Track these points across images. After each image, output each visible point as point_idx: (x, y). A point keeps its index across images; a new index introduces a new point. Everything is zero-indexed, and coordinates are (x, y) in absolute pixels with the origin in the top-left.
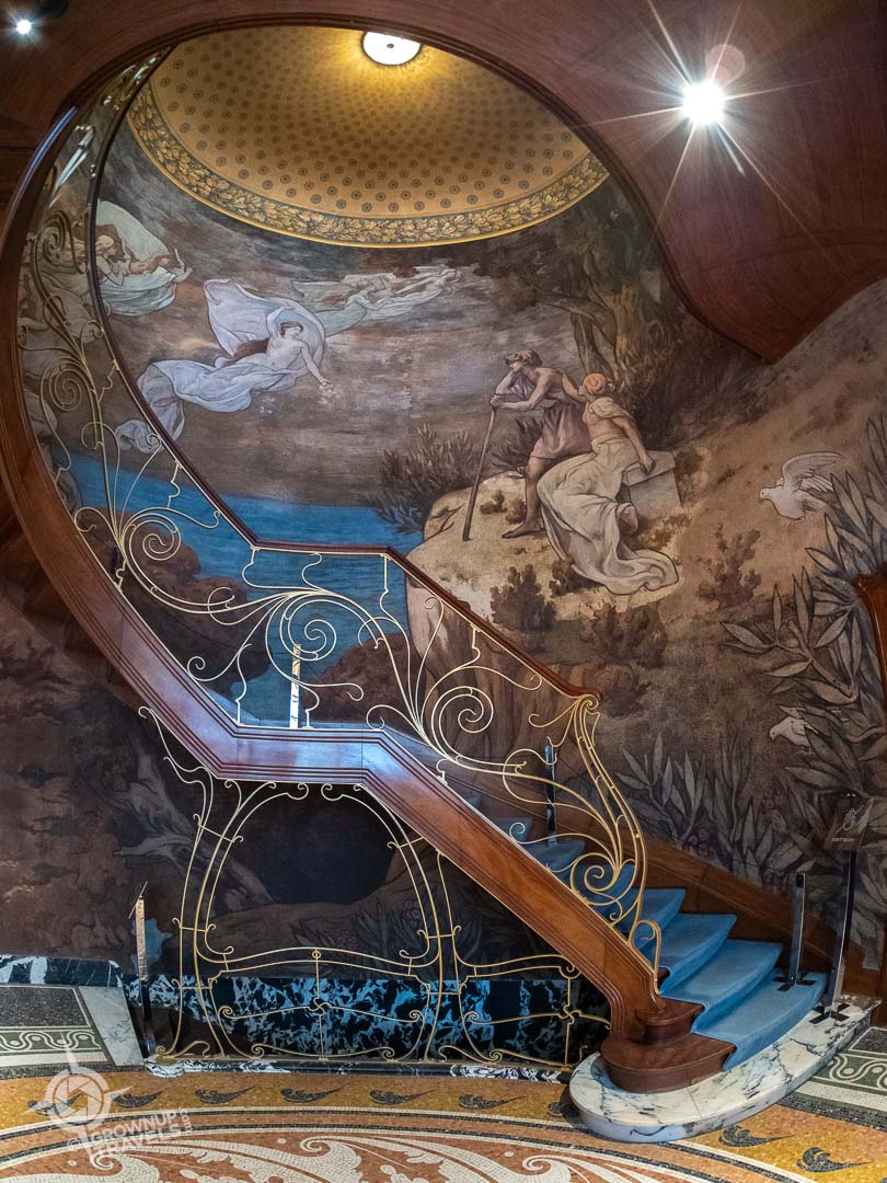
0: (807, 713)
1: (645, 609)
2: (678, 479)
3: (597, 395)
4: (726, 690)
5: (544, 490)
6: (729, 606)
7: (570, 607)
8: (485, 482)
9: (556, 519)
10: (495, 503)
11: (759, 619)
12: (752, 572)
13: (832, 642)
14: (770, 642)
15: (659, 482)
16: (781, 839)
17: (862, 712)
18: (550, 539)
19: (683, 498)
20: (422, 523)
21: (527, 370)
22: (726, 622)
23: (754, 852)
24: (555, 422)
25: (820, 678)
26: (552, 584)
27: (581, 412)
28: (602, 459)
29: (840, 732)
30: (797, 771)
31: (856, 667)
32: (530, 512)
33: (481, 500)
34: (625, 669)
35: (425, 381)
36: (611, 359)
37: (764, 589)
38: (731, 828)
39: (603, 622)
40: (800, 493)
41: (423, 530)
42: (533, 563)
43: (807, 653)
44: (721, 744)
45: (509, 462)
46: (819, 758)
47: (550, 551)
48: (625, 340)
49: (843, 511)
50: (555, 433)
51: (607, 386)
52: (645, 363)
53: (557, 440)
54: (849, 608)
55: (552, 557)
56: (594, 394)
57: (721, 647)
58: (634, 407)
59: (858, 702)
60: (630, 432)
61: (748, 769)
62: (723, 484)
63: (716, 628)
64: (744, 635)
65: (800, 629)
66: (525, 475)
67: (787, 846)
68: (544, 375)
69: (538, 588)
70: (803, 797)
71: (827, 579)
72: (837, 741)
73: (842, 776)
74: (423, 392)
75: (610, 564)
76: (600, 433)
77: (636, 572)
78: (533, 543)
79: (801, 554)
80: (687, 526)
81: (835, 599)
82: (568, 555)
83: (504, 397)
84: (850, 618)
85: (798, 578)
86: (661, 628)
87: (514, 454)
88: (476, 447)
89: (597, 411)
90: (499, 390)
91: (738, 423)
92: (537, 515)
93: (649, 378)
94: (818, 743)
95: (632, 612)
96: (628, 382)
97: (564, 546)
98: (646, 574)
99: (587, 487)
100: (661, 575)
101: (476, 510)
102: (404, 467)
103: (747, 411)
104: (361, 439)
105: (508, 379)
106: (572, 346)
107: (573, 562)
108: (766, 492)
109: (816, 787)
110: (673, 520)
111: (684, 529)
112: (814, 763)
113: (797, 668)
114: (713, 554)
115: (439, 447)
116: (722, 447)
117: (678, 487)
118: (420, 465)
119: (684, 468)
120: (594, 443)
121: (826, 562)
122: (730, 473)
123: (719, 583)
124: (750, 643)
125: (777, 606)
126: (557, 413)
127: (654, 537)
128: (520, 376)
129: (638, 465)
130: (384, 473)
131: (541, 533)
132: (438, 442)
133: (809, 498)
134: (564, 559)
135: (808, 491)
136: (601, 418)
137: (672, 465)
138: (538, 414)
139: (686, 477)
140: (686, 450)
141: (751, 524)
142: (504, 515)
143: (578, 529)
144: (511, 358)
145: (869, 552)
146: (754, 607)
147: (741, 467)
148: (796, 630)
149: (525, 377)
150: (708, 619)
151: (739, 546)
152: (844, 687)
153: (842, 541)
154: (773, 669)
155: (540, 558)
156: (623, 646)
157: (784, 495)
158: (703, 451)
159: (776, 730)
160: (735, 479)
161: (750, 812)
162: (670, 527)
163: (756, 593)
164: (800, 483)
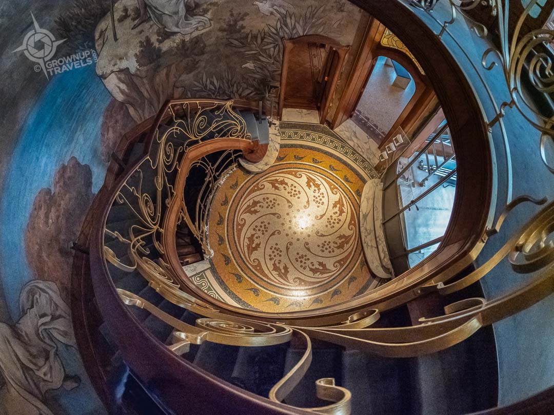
0: (255, 63)
1: (197, 37)
4: (227, 57)
6: (231, 34)
7: (166, 45)
8: (115, 6)
9: (155, 10)
10: (124, 14)
11: (243, 38)
12: (243, 25)
13: (268, 49)
14: (244, 45)
16: (245, 89)
18: (153, 21)
22: (228, 38)
25: (261, 55)
26: (158, 40)
29: (266, 68)
30: (251, 75)
32: (142, 12)
33: (116, 16)
34: (191, 58)
37: (247, 30)
38: (229, 89)
39: (180, 46)
40: (271, 9)
42: (148, 35)
43: (258, 49)
44: (225, 71)
46: (258, 72)
49: (286, 21)
54: (277, 43)
55: (155, 28)
57: (226, 45)
59: (273, 63)
61: (234, 75)
63: (224, 40)
64: (236, 42)
65: (257, 43)
67: (247, 90)
69: (152, 44)
70: (252, 80)
71: (272, 34)
72: (264, 69)
73: (265, 76)
75: (181, 24)
77: (193, 25)
78: (146, 26)
79: (265, 25)
80: (218, 6)
81: (273, 40)
82: (163, 25)
84: (276, 46)
85: (261, 31)
86: (203, 42)
92: (146, 11)
94: (258, 70)
95: (191, 40)
97: (160, 21)
98: (197, 25)
100: (204, 24)
101: (116, 23)
107: (165, 27)
108: (257, 3)
109: (256, 78)
110: (212, 4)
111: (216, 8)
112: (256, 73)
113: (253, 52)
114: (227, 16)
121: (273, 30)
123: (228, 27)
124: (237, 44)
125: (250, 36)
127: (202, 11)
134: (161, 27)
141: (247, 10)
142: (130, 18)
143: (166, 12)
145: (290, 34)
146: (241, 35)
148: (255, 43)
150: (222, 37)
151: (238, 16)
152: (269, 59)
153: (281, 27)
154: (245, 51)
155: (151, 31)
156: (188, 52)
157: (265, 7)
159: (244, 66)
161: (235, 85)
162: (210, 6)
163: (242, 31)
164: (273, 6)
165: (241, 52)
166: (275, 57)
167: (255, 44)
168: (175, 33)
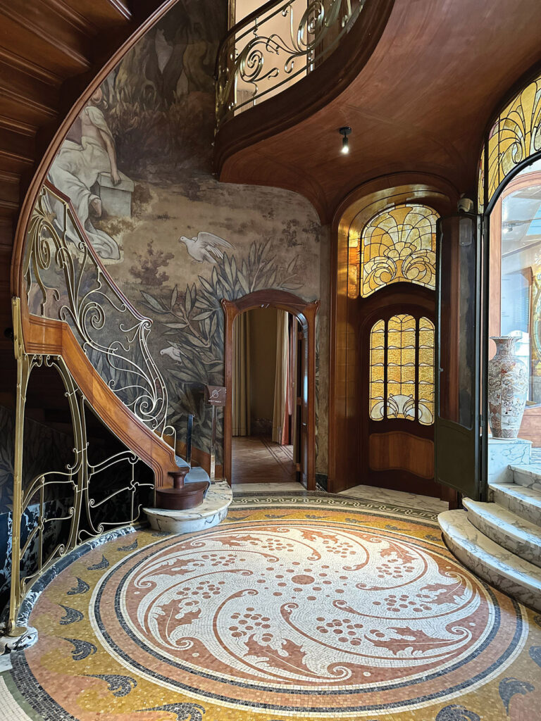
0: (182, 347)
2: (133, 200)
3: (93, 102)
6: (147, 284)
11: (164, 297)
12: (165, 273)
13: (201, 320)
14: (167, 310)
15: (121, 194)
17: (211, 352)
19: (133, 213)
22: (144, 292)
25: (191, 333)
29: (199, 359)
30: (173, 372)
31: (211, 335)
37: (170, 284)
40: (203, 251)
43: (187, 321)
44: (132, 353)
46: (186, 367)
49: (224, 270)
54: (214, 310)
57: (139, 303)
59: (210, 348)
60: (111, 150)
62: (160, 220)
63: (137, 293)
64: (153, 302)
65: (185, 309)
70: (176, 385)
71: (206, 294)
72: (197, 362)
73: (197, 377)
77: (95, 242)
79: (196, 277)
80: (132, 231)
81: (208, 304)
82: (53, 212)
84: (214, 313)
85: (190, 288)
89: (90, 115)
91: (181, 194)
94: (186, 362)
98: (101, 247)
99: (73, 169)
100: (109, 250)
108: (184, 239)
109: (183, 381)
110: (124, 222)
111: (129, 231)
112: (182, 370)
113: (181, 326)
114: (143, 251)
116: (166, 200)
117: (132, 206)
121: (207, 286)
122: (166, 217)
123: (143, 270)
124: (156, 307)
125: (175, 295)
127: (110, 226)
129: (109, 175)
133: (208, 255)
135: (209, 251)
136: (92, 124)
137: (132, 190)
139: (138, 202)
140: (144, 186)
141: (173, 251)
145: (231, 291)
147: (175, 218)
148: (183, 309)
150: (133, 286)
151: (160, 257)
152: (204, 341)
153: (219, 281)
154: (167, 323)
157: (195, 246)
158: (153, 193)
159: (164, 351)
160: (168, 222)
162: (121, 226)
163: (164, 284)
164: (206, 246)
165: (159, 322)
166: (213, 335)
167: (182, 312)
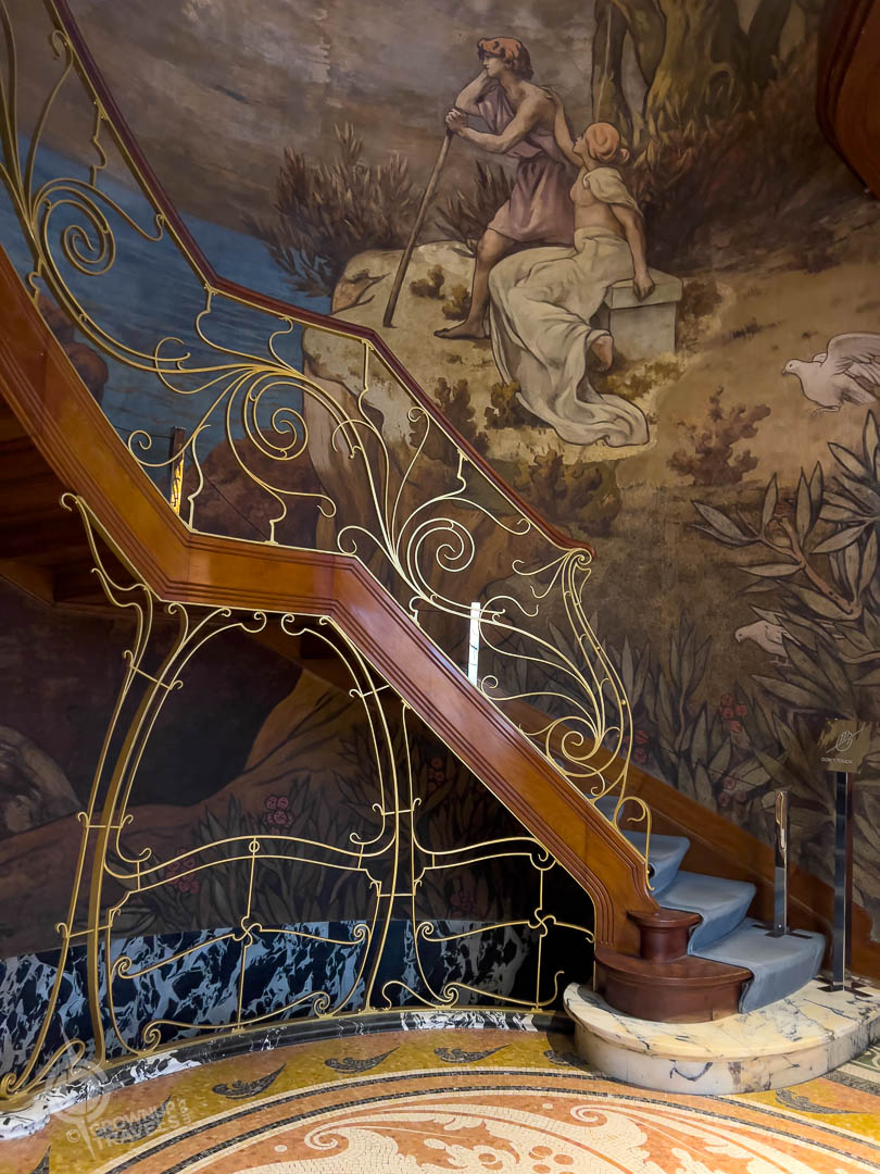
0: (789, 621)
1: (599, 467)
2: (680, 316)
3: (600, 162)
4: (684, 577)
5: (499, 284)
6: (709, 485)
7: (506, 444)
8: (422, 248)
9: (508, 328)
10: (431, 283)
11: (745, 507)
12: (748, 453)
13: (837, 551)
14: (751, 535)
15: (653, 313)
16: (740, 757)
17: (863, 632)
18: (494, 353)
19: (679, 343)
20: (332, 284)
21: (508, 79)
22: (698, 501)
23: (706, 767)
24: (532, 183)
25: (811, 586)
26: (488, 412)
27: (572, 181)
28: (583, 261)
29: (830, 649)
30: (767, 682)
31: (863, 584)
32: (475, 310)
33: (416, 273)
35: (353, 40)
36: (636, 108)
37: (760, 475)
38: (677, 733)
39: (544, 472)
40: (842, 381)
41: (331, 296)
42: (469, 379)
43: (799, 556)
44: (671, 637)
45: (458, 227)
46: (798, 671)
47: (492, 370)
48: (668, 81)
50: (527, 203)
51: (618, 152)
52: (687, 132)
53: (528, 215)
54: (869, 520)
55: (494, 376)
56: (596, 159)
57: (688, 528)
58: (648, 198)
59: (860, 621)
60: (633, 233)
61: (704, 669)
62: (741, 339)
63: (684, 506)
64: (719, 521)
65: (796, 529)
66: (476, 255)
67: (750, 766)
68: (531, 98)
69: (471, 413)
70: (773, 712)
71: (847, 483)
72: (825, 657)
73: (828, 697)
74: (349, 62)
75: (565, 404)
76: (590, 222)
77: (597, 419)
78: (473, 353)
79: (821, 446)
80: (677, 379)
81: (852, 506)
82: (514, 380)
83: (466, 118)
84: (868, 531)
85: (808, 474)
86: (616, 492)
87: (468, 217)
88: (416, 189)
89: (594, 187)
90: (463, 101)
91: (790, 267)
92: (483, 316)
93: (684, 159)
94: (798, 656)
95: (582, 466)
96: (651, 157)
97: (511, 365)
98: (609, 426)
99: (557, 293)
100: (627, 430)
101: (405, 286)
102: (312, 188)
103: (810, 255)
104: (250, 114)
105: (476, 86)
106: (584, 62)
107: (520, 391)
108: (794, 365)
109: (792, 704)
110: (660, 368)
111: (670, 382)
112: (789, 676)
113: (784, 570)
114: (700, 420)
115: (364, 172)
116: (755, 292)
117: (676, 328)
118: (335, 192)
119: (694, 305)
120: (579, 235)
121: (852, 464)
122: (753, 329)
123: (699, 456)
124: (726, 531)
125: (771, 498)
126: (537, 171)
127: (628, 383)
128: (495, 86)
129: (630, 283)
130: (282, 189)
131: (484, 341)
132: (362, 162)
133: (854, 386)
134: (508, 380)
135: (855, 378)
136: (596, 200)
137: (677, 297)
138: (511, 164)
139: (691, 317)
140: (703, 281)
141: (763, 398)
142: (441, 304)
143: (533, 350)
144: (488, 46)
146: (739, 493)
147: (772, 326)
148: (790, 529)
149: (503, 92)
150: (677, 493)
151: (737, 419)
152: (843, 602)
154: (751, 565)
155: (479, 374)
156: (563, 505)
157: (820, 375)
158: (726, 290)
159: (744, 632)
160: (757, 339)
161: (703, 719)
162: (653, 375)
163: (746, 477)
164: (848, 366)
165: (733, 565)
166: (867, 589)
167: (787, 535)
168: (538, 423)
